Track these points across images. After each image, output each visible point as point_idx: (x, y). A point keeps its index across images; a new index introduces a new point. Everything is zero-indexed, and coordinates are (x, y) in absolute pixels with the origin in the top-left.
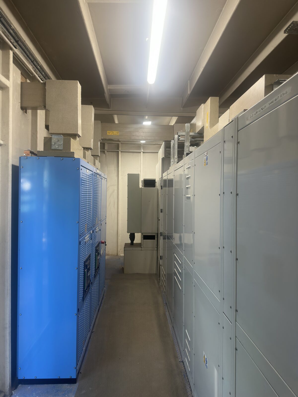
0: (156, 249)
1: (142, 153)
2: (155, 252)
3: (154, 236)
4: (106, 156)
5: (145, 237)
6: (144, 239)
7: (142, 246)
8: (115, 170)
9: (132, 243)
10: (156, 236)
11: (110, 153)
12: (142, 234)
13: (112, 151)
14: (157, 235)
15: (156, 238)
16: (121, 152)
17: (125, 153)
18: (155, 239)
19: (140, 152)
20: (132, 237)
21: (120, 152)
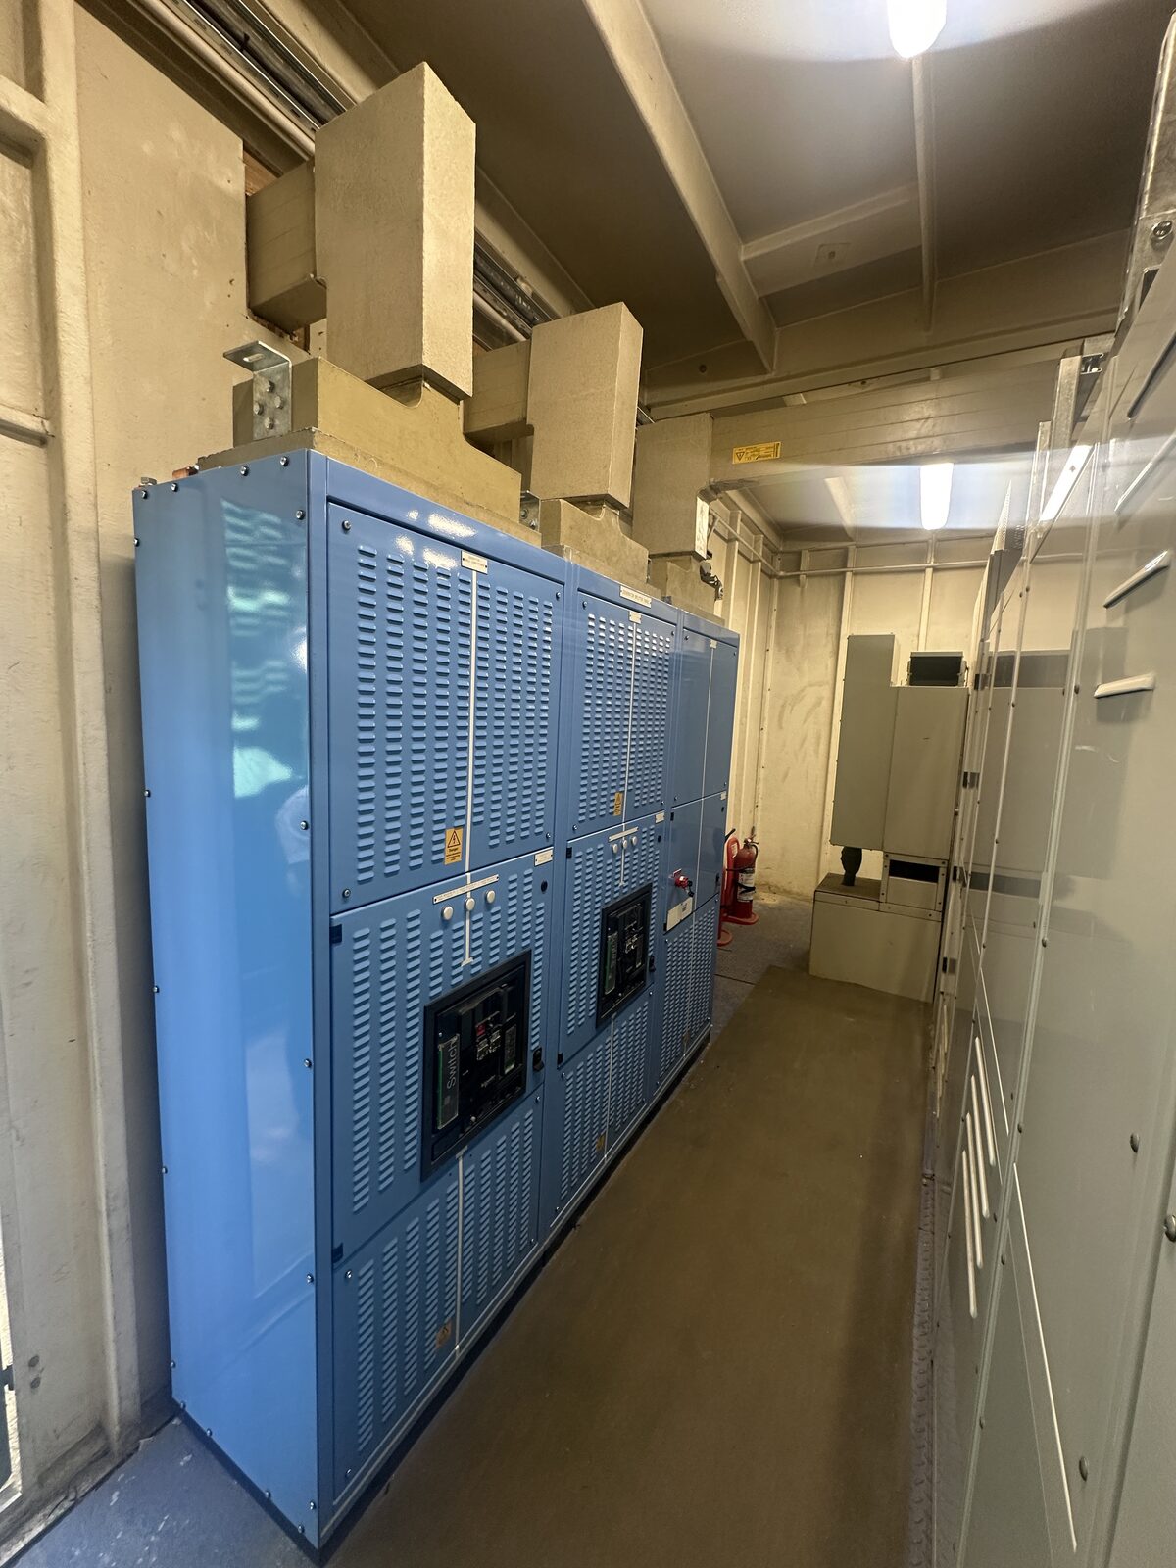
0: (937, 916)
1: (929, 571)
2: (932, 927)
3: (936, 869)
4: (802, 592)
5: (896, 868)
6: (891, 874)
7: (882, 898)
8: (827, 634)
9: (849, 879)
10: (942, 871)
11: (816, 581)
12: (886, 855)
13: (822, 576)
14: (946, 866)
15: (941, 879)
16: (855, 574)
17: (867, 578)
18: (935, 880)
19: (923, 571)
20: (852, 858)
21: (849, 575)
